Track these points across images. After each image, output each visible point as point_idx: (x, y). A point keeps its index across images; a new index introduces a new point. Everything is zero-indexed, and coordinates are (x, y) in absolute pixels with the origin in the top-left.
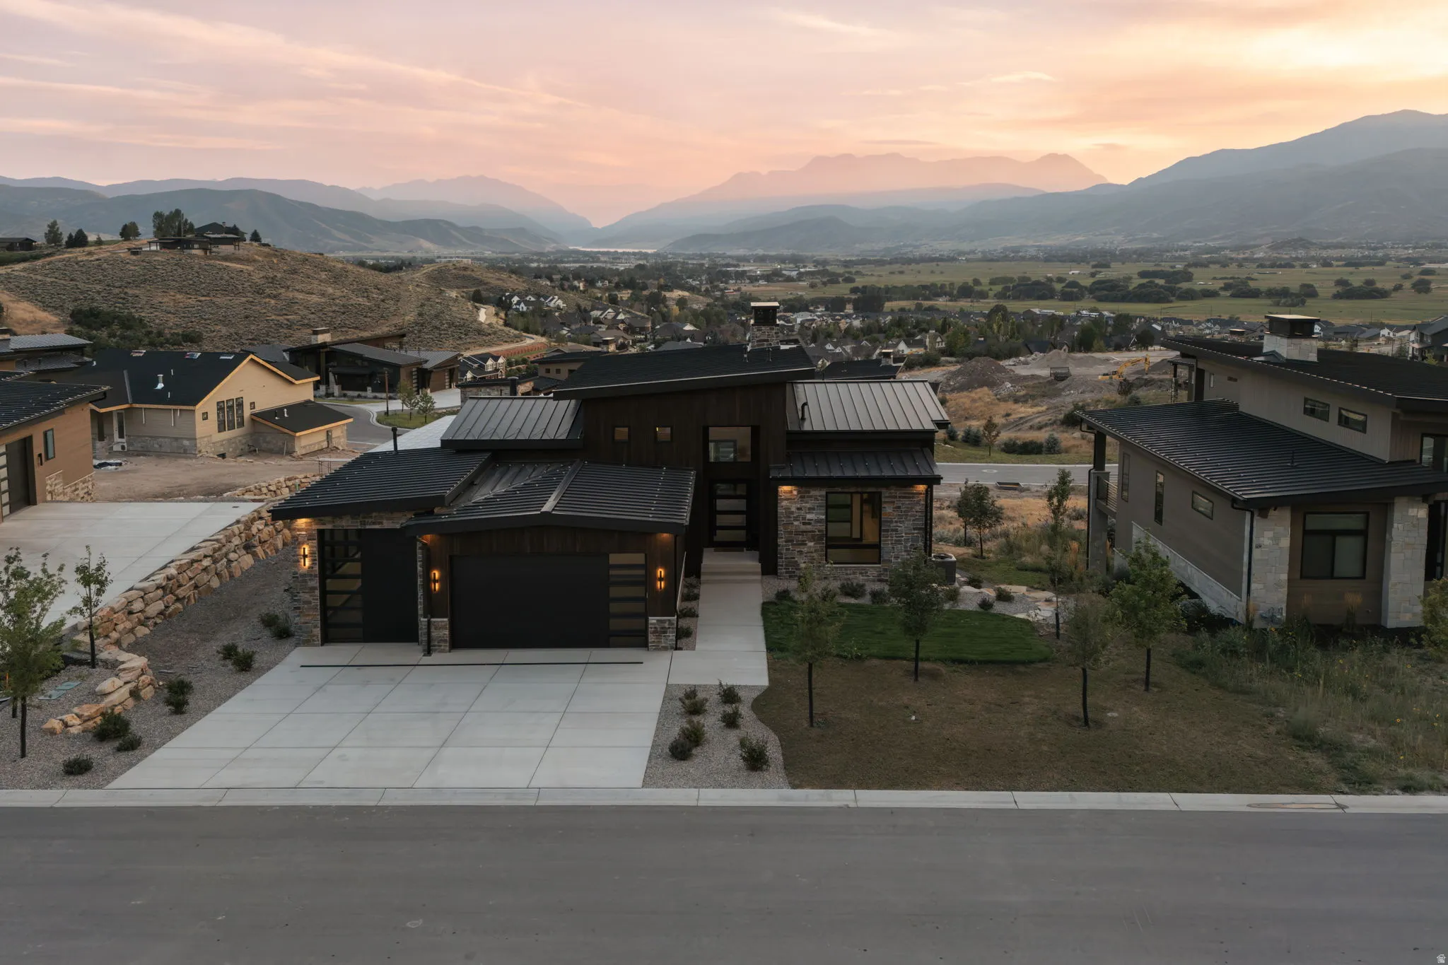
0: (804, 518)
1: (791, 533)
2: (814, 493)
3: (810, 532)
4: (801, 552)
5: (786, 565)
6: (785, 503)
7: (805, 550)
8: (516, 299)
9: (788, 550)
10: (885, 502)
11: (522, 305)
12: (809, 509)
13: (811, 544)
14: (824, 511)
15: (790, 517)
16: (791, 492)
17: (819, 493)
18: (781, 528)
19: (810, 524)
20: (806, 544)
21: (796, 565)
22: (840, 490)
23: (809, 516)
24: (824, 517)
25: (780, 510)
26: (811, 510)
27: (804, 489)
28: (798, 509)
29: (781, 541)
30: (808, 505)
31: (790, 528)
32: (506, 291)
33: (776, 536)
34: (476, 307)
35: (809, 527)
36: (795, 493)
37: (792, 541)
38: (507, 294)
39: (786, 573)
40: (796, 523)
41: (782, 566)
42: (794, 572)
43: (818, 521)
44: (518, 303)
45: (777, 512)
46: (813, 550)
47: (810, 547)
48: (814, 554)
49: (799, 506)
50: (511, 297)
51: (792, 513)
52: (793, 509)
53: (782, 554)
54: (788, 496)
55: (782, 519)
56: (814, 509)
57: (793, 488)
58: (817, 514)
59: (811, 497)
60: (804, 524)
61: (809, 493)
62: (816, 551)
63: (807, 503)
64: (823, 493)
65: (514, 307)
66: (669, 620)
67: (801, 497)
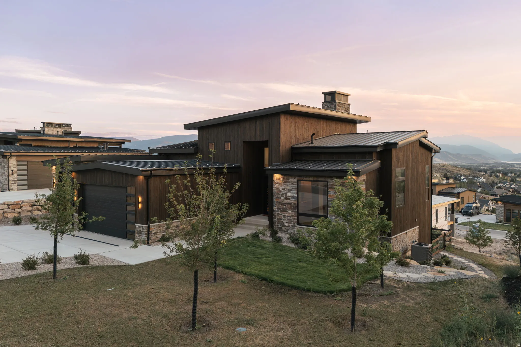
0: (286, 195)
1: (279, 203)
2: (292, 180)
3: (290, 204)
4: (284, 216)
5: (278, 223)
6: (276, 186)
7: (287, 215)
8: (463, 177)
9: (278, 214)
10: (330, 188)
11: (465, 180)
12: (289, 190)
13: (290, 212)
14: (296, 192)
15: (279, 194)
16: (280, 179)
17: (293, 180)
18: (275, 200)
19: (289, 199)
20: (287, 212)
21: (282, 223)
22: (304, 179)
23: (289, 194)
24: (296, 195)
25: (274, 190)
26: (290, 190)
27: (285, 178)
28: (284, 189)
29: (275, 208)
30: (288, 187)
31: (280, 201)
32: (459, 174)
33: (272, 206)
34: (443, 179)
35: (288, 201)
36: (281, 179)
37: (280, 209)
38: (459, 175)
39: (278, 228)
40: (282, 198)
41: (276, 223)
42: (281, 228)
43: (294, 198)
44: (464, 179)
45: (272, 190)
46: (291, 215)
47: (289, 213)
48: (291, 218)
49: (283, 187)
50: (461, 176)
51: (280, 192)
52: (281, 189)
53: (275, 216)
54: (278, 181)
55: (276, 196)
56: (291, 190)
57: (281, 176)
58: (292, 193)
59: (289, 182)
60: (286, 199)
61: (289, 180)
62: (292, 216)
63: (287, 186)
64: (296, 180)
65: (462, 180)
66: (142, 227)
67: (285, 182)
